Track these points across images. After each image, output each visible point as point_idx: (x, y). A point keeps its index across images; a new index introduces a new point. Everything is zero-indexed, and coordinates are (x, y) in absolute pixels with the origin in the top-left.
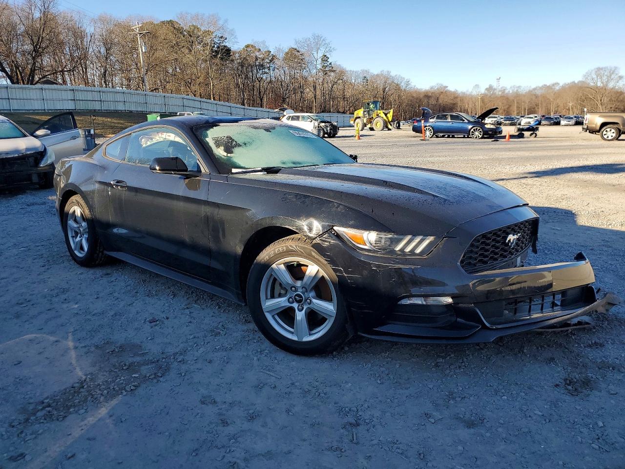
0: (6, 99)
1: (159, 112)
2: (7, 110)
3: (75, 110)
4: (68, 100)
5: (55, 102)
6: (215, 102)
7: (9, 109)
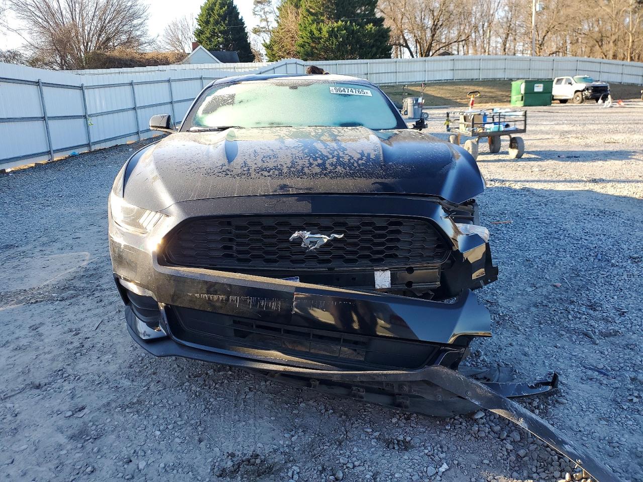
0: (394, 72)
1: (524, 79)
2: (394, 83)
3: (453, 80)
4: (447, 70)
5: (435, 72)
6: (633, 63)
7: (395, 81)
